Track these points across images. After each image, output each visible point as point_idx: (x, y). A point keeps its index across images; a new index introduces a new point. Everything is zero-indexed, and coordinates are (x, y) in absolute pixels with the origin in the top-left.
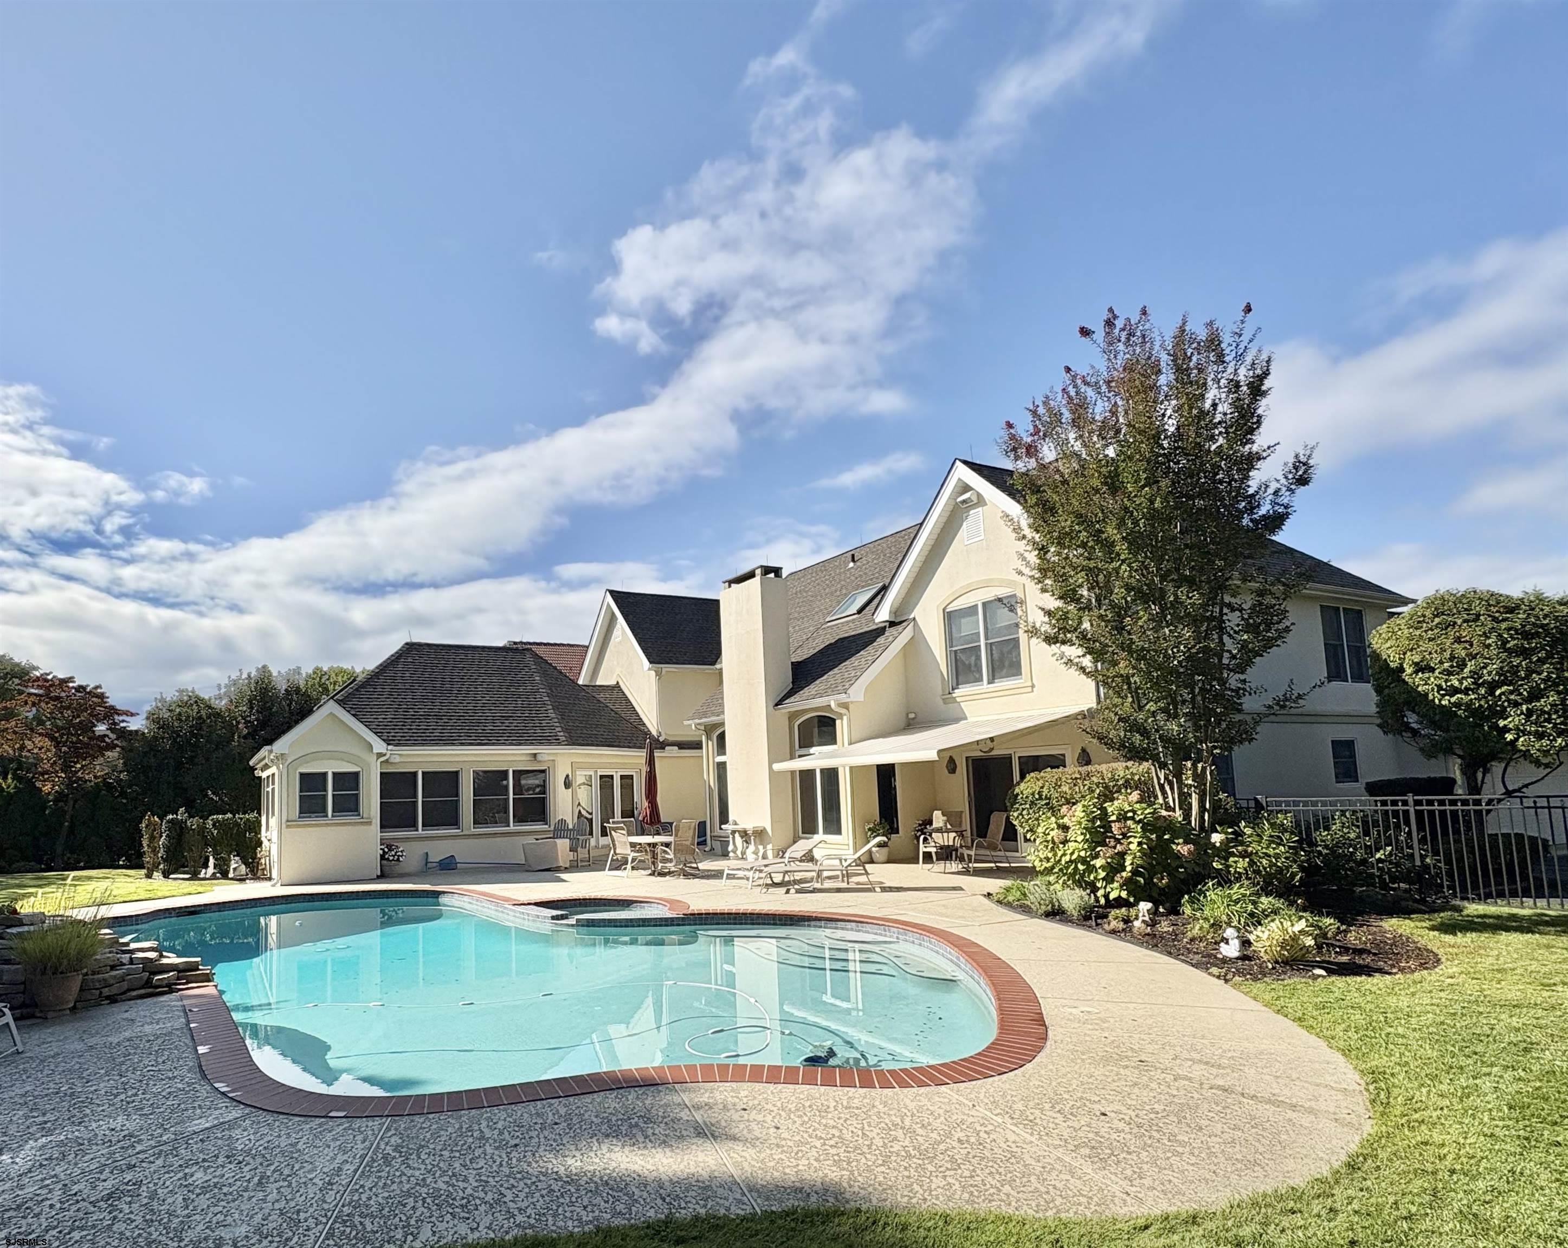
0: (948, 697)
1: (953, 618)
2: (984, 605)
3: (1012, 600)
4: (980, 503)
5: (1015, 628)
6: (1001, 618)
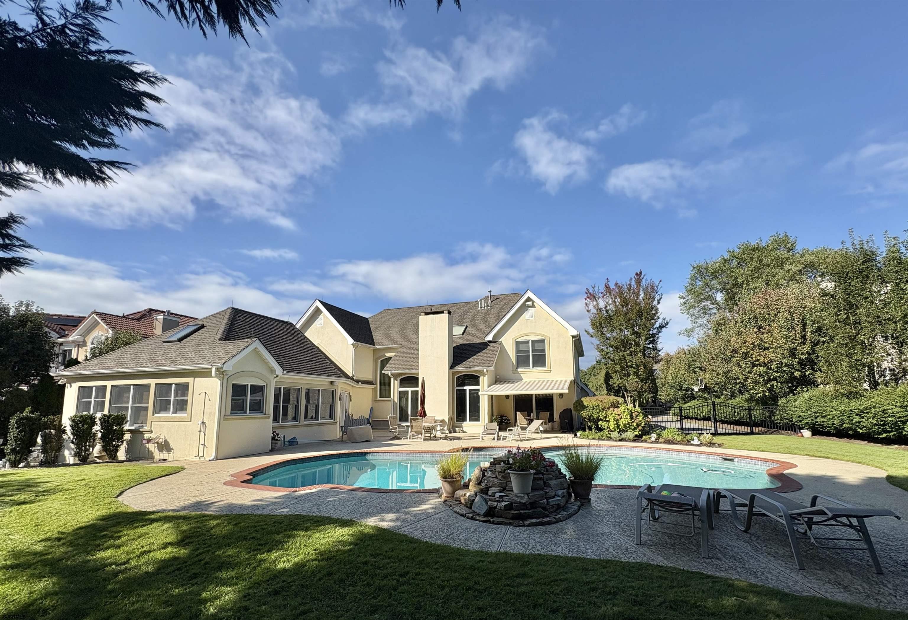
0: (515, 371)
1: (518, 344)
2: (532, 341)
3: (543, 341)
4: (533, 306)
5: (544, 350)
6: (538, 346)
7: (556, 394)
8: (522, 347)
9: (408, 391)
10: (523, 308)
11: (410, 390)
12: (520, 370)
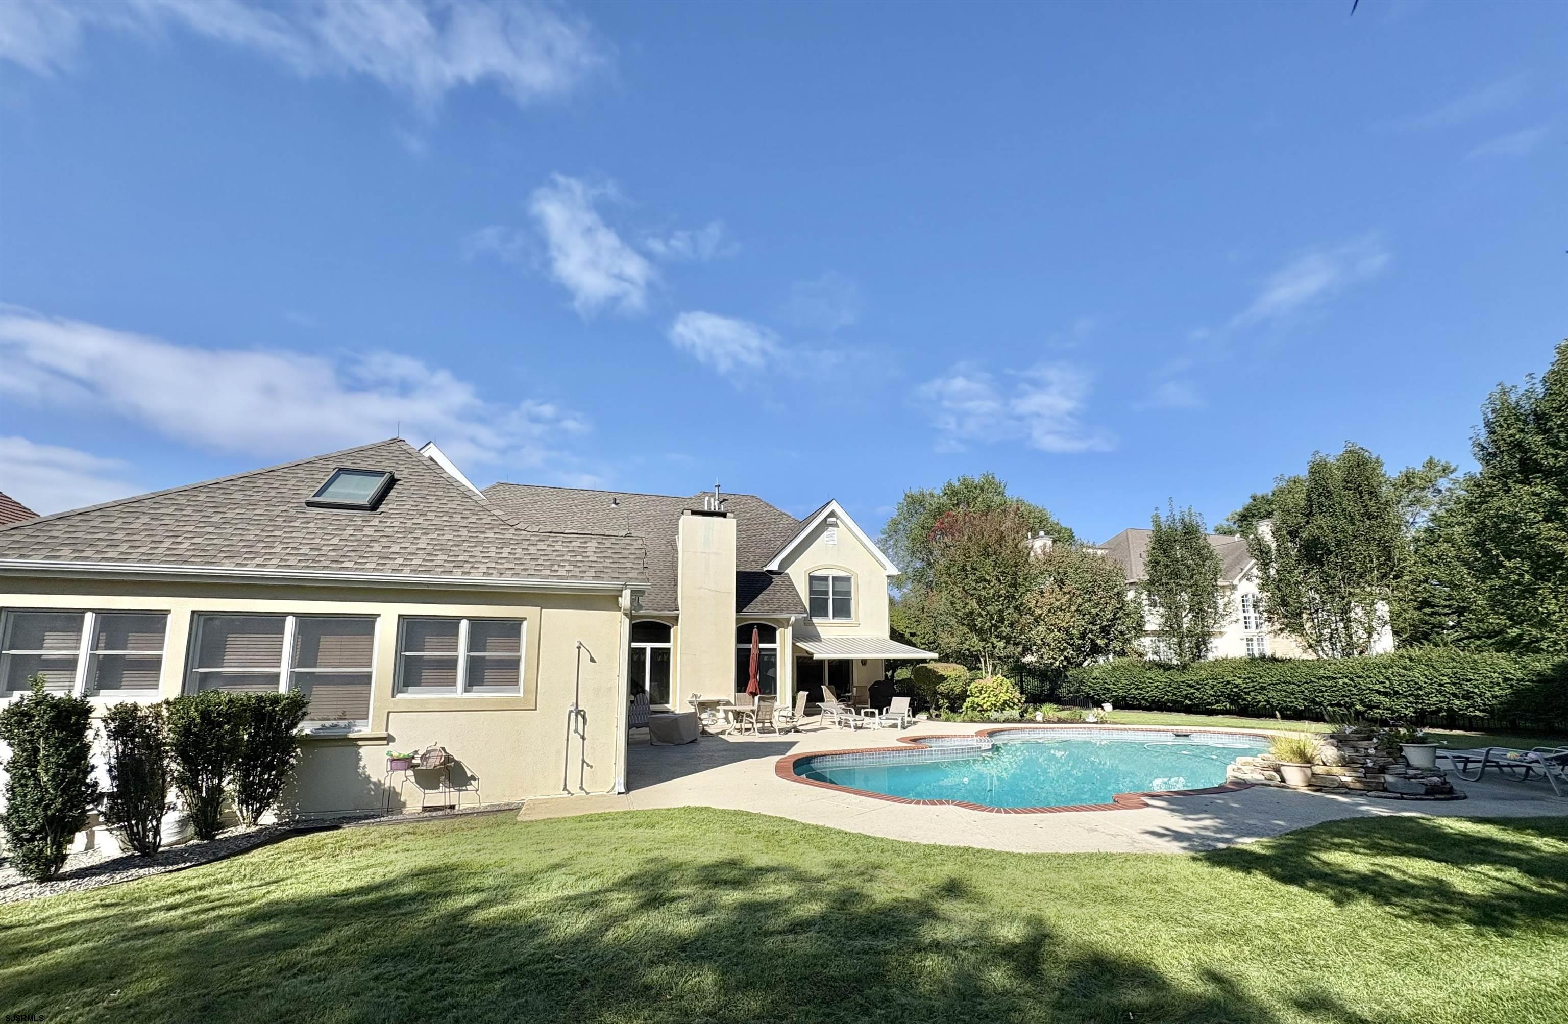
0: (809, 621)
1: (812, 579)
2: (833, 578)
3: (848, 579)
4: (836, 525)
5: (848, 593)
6: (841, 587)
7: (857, 660)
8: (818, 586)
9: (645, 649)
10: (824, 526)
11: (648, 646)
12: (815, 620)
